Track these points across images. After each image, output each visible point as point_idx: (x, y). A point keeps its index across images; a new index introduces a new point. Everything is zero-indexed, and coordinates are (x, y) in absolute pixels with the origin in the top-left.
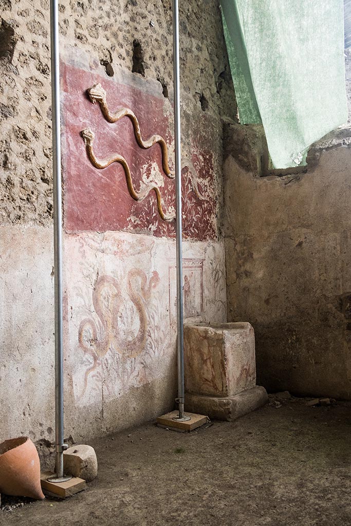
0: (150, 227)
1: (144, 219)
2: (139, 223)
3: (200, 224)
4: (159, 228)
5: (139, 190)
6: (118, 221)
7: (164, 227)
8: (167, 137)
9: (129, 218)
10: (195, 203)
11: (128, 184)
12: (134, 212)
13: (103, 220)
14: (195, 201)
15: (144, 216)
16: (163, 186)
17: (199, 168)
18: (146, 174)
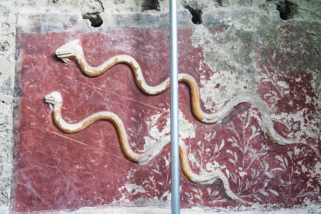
0: (164, 195)
1: (152, 186)
2: (143, 191)
3: (282, 181)
4: (186, 196)
5: (142, 148)
6: (102, 193)
7: (195, 193)
8: (201, 71)
9: (123, 188)
10: (269, 151)
11: (120, 145)
12: (132, 178)
13: (73, 194)
14: (268, 148)
15: (153, 181)
16: (193, 135)
17: (277, 99)
18: (157, 126)
